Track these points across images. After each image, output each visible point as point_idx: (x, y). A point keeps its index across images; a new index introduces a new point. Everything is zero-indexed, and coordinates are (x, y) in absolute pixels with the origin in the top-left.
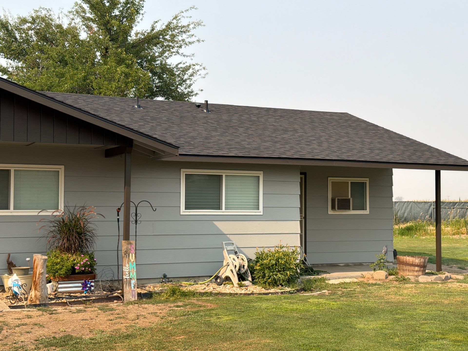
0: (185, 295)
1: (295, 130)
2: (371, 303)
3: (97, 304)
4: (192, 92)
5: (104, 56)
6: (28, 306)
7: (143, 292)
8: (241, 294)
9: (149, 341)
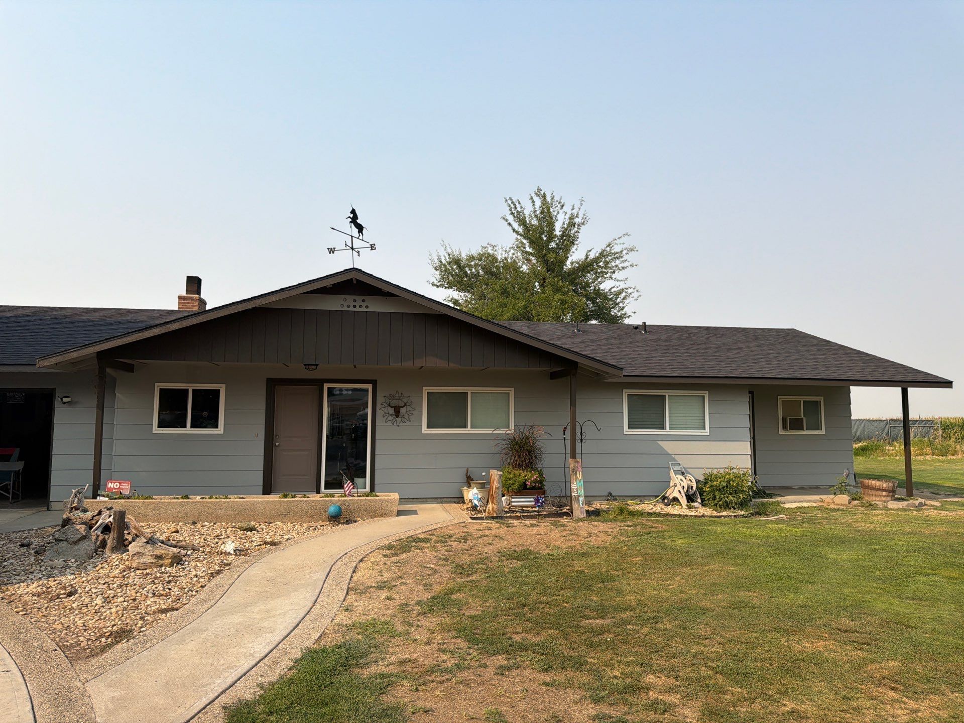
0: (633, 514)
1: (740, 349)
2: (838, 531)
3: (548, 519)
4: (625, 314)
5: (542, 285)
6: (487, 518)
7: (591, 509)
8: (691, 516)
9: (605, 560)
